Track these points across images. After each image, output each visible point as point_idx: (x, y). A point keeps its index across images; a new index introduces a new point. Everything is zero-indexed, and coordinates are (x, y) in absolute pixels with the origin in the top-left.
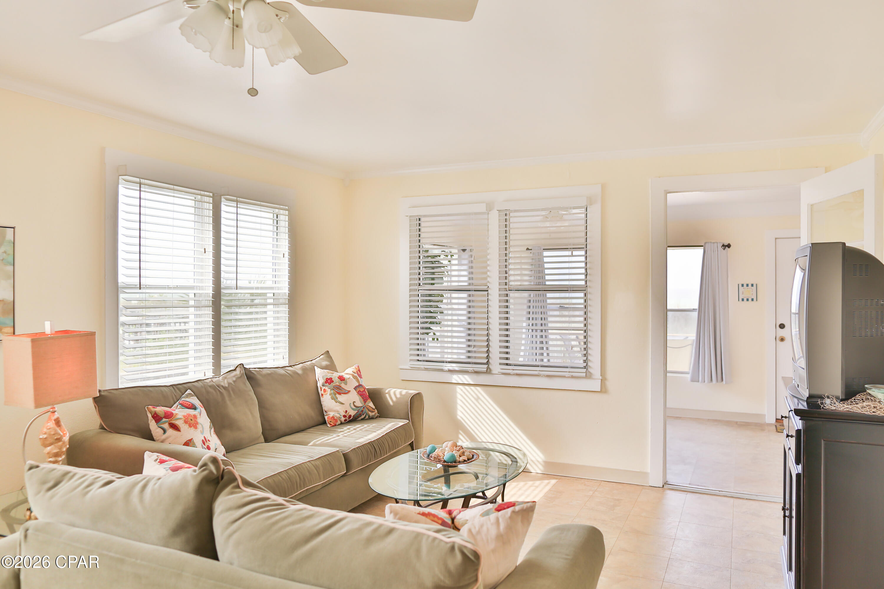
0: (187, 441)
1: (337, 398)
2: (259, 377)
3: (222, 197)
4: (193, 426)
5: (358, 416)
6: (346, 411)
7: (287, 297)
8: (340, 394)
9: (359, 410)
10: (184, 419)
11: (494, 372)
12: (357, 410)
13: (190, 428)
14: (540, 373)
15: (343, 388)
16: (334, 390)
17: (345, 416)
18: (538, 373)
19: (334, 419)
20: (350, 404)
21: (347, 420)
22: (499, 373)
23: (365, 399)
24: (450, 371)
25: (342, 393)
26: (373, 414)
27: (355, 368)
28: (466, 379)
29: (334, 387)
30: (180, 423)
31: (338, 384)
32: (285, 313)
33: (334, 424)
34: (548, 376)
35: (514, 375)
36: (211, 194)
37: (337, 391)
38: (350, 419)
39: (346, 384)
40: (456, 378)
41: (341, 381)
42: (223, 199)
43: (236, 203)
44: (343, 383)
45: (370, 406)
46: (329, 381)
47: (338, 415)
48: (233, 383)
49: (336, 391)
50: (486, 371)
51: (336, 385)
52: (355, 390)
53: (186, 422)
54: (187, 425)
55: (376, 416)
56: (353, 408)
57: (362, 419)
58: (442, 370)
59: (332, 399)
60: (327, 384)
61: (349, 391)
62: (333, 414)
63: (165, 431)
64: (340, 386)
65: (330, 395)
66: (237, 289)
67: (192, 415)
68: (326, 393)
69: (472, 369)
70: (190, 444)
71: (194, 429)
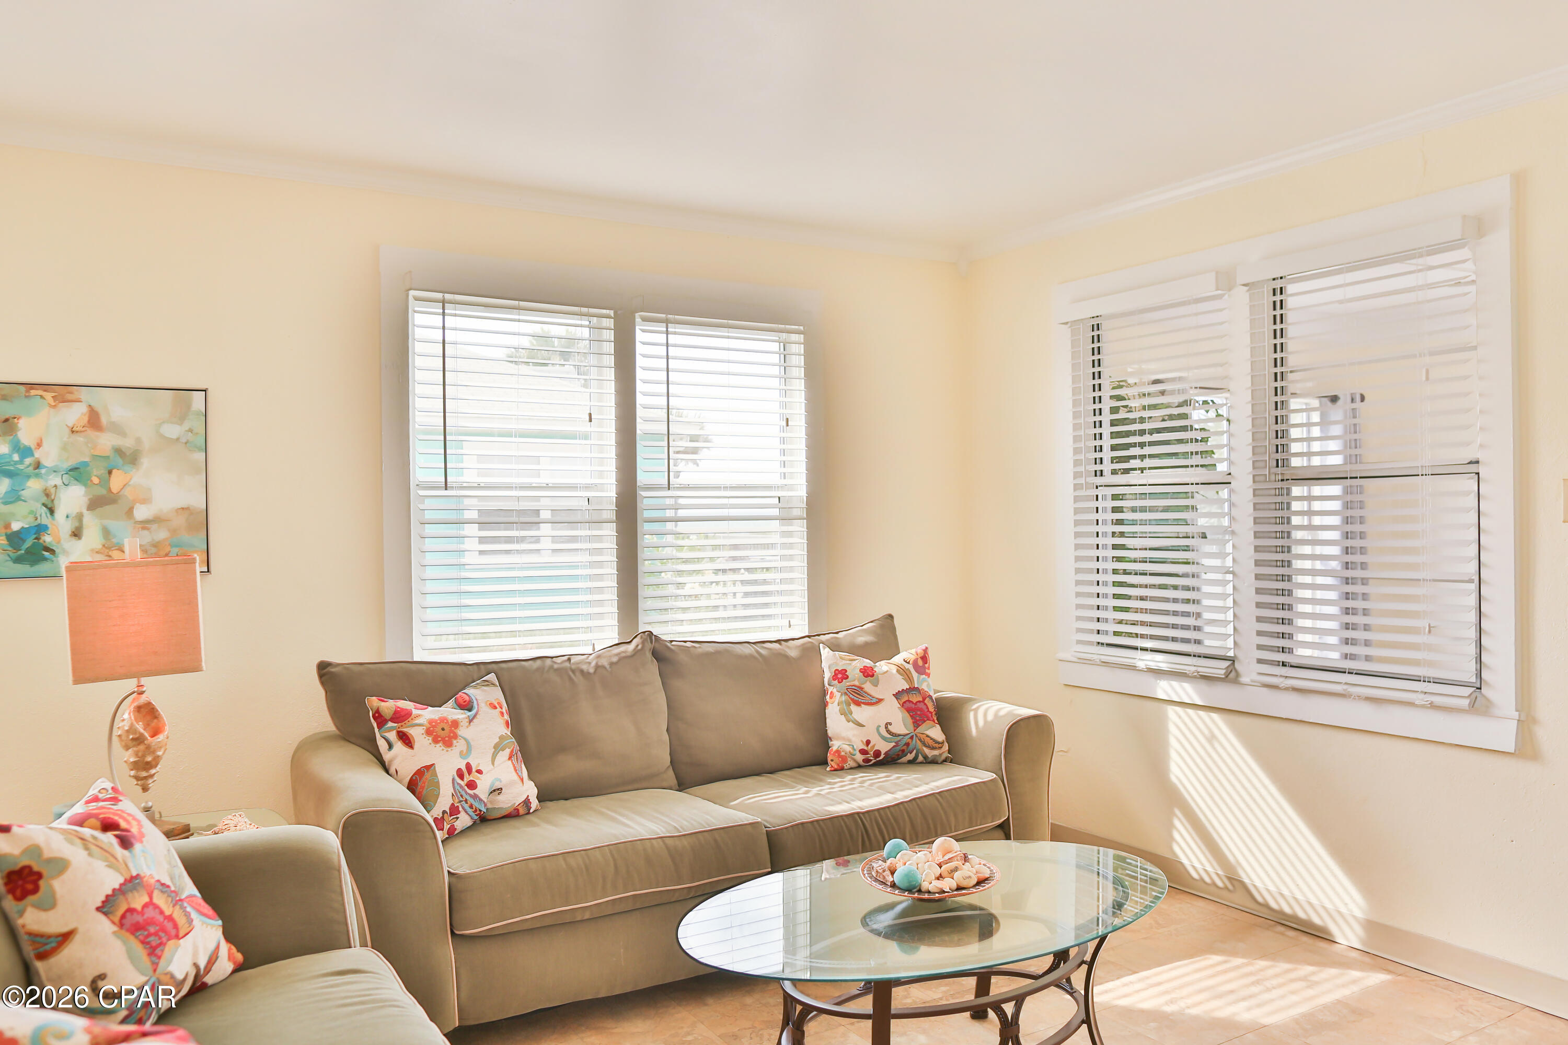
0: (421, 768)
1: (851, 713)
2: (682, 657)
3: (637, 315)
4: (441, 742)
5: (898, 755)
6: (868, 742)
7: (805, 505)
8: (858, 704)
9: (900, 741)
10: (429, 726)
11: (1244, 679)
12: (896, 741)
13: (433, 745)
14: (1349, 690)
15: (866, 693)
16: (847, 695)
17: (863, 752)
18: (1344, 690)
19: (840, 756)
20: (879, 726)
21: (871, 760)
22: (1254, 682)
23: (919, 720)
24: (1150, 670)
25: (865, 703)
26: (936, 752)
27: (915, 654)
28: (1187, 691)
29: (847, 689)
30: (416, 733)
31: (856, 683)
32: (802, 537)
33: (838, 765)
34: (1369, 699)
35: (1286, 689)
36: (612, 313)
37: (853, 697)
38: (878, 759)
39: (876, 684)
40: (1165, 689)
41: (866, 677)
42: (638, 320)
43: (665, 324)
44: (868, 682)
45: (928, 736)
46: (840, 676)
47: (848, 749)
48: (608, 667)
49: (850, 698)
50: (1223, 676)
51: (853, 686)
52: (897, 699)
53: (429, 732)
54: (430, 738)
55: (943, 757)
56: (884, 736)
57: (911, 762)
58: (1133, 668)
59: (842, 715)
60: (836, 682)
61: (880, 701)
62: (838, 745)
63: (390, 746)
64: (862, 689)
65: (838, 705)
66: (669, 489)
67: (449, 721)
68: (832, 700)
69: (1193, 669)
70: (426, 774)
71: (443, 747)
